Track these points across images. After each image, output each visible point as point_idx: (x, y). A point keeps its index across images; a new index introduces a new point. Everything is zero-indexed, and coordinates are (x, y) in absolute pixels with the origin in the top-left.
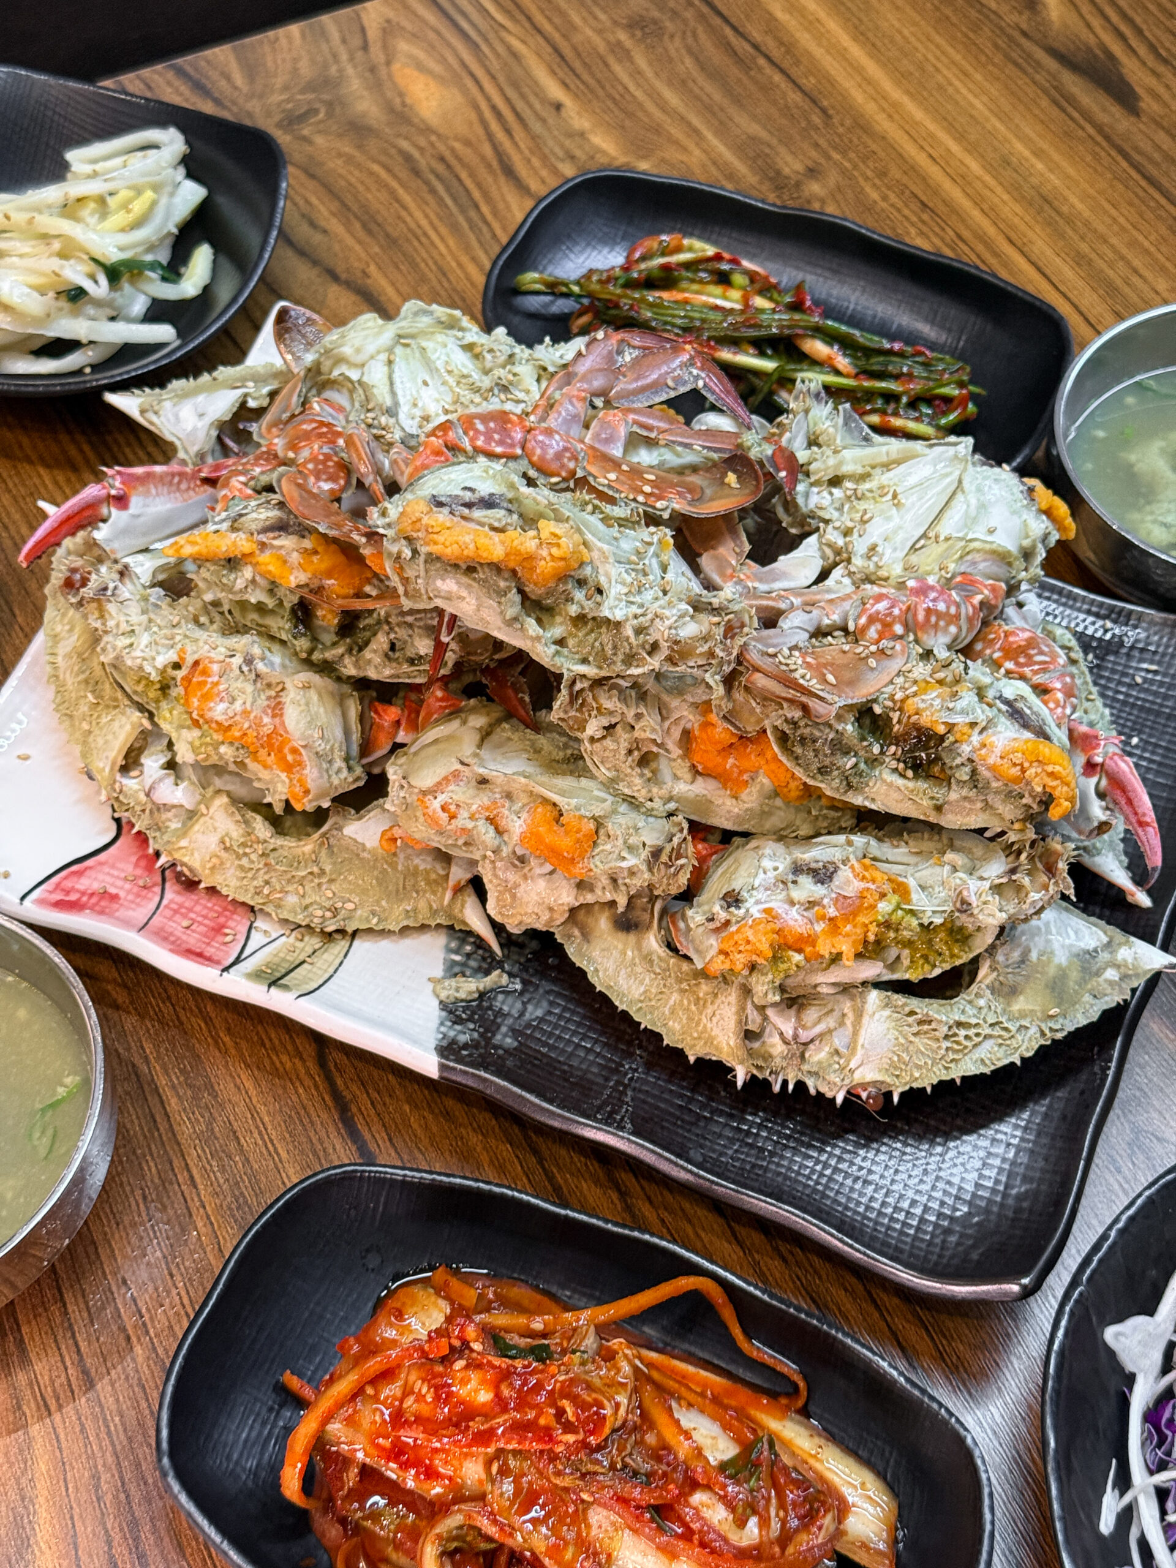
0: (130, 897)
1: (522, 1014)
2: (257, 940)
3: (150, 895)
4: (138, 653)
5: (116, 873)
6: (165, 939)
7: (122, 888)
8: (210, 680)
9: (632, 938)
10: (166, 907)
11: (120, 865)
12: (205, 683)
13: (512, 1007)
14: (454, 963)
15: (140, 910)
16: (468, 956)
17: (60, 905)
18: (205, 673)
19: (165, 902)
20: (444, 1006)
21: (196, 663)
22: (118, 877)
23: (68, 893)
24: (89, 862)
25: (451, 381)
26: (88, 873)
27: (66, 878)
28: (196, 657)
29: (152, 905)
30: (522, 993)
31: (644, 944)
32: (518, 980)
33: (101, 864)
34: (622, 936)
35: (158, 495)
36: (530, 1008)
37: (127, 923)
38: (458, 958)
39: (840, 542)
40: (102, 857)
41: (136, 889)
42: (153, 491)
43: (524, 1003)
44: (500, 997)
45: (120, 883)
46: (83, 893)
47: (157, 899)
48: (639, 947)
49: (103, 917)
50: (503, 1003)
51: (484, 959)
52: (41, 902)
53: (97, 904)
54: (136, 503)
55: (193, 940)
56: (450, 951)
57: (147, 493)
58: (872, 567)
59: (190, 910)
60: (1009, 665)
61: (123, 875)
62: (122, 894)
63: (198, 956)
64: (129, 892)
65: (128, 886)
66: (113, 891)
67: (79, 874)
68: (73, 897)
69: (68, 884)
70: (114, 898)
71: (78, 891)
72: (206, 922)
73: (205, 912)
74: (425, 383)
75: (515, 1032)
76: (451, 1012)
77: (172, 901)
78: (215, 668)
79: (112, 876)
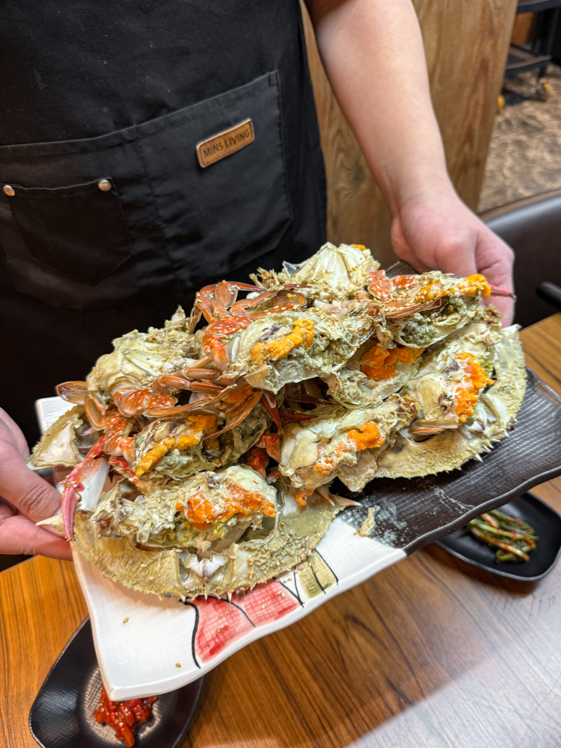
0: (231, 621)
1: (391, 514)
2: (290, 585)
3: (236, 613)
4: (158, 524)
5: (213, 620)
6: (266, 619)
7: (223, 622)
8: (201, 503)
9: (405, 451)
10: (247, 610)
11: (211, 616)
12: (201, 506)
13: (386, 515)
14: (353, 522)
15: (241, 621)
16: (353, 515)
17: (213, 652)
18: (197, 502)
19: (244, 609)
20: (371, 536)
21: (189, 503)
22: (216, 621)
23: (208, 645)
24: (199, 627)
25: (155, 352)
26: (204, 631)
27: (199, 642)
28: (186, 501)
29: (242, 615)
30: (382, 508)
31: (411, 448)
32: (376, 506)
33: (204, 623)
34: (401, 454)
35: (89, 475)
36: (391, 509)
37: (245, 630)
38: (351, 520)
39: (327, 294)
40: (201, 620)
41: (228, 617)
42: (86, 475)
43: (387, 510)
44: (379, 516)
45: (220, 621)
46: (213, 639)
47: (240, 611)
48: (410, 451)
49: (235, 637)
50: (382, 516)
51: (358, 511)
52: (205, 659)
53: (224, 637)
54: (84, 483)
55: (273, 609)
56: (346, 520)
57: (85, 478)
58: (345, 292)
59: (256, 602)
60: (407, 285)
61: (217, 618)
62: (227, 624)
63: (283, 612)
64: (228, 620)
65: (224, 619)
66: (222, 626)
67: (202, 635)
68: (213, 644)
69: (203, 643)
70: (226, 628)
71: (210, 641)
72: (266, 599)
73: (261, 597)
74: (148, 359)
75: (399, 520)
76: (376, 536)
77: (245, 606)
78: (197, 497)
79: (214, 622)
